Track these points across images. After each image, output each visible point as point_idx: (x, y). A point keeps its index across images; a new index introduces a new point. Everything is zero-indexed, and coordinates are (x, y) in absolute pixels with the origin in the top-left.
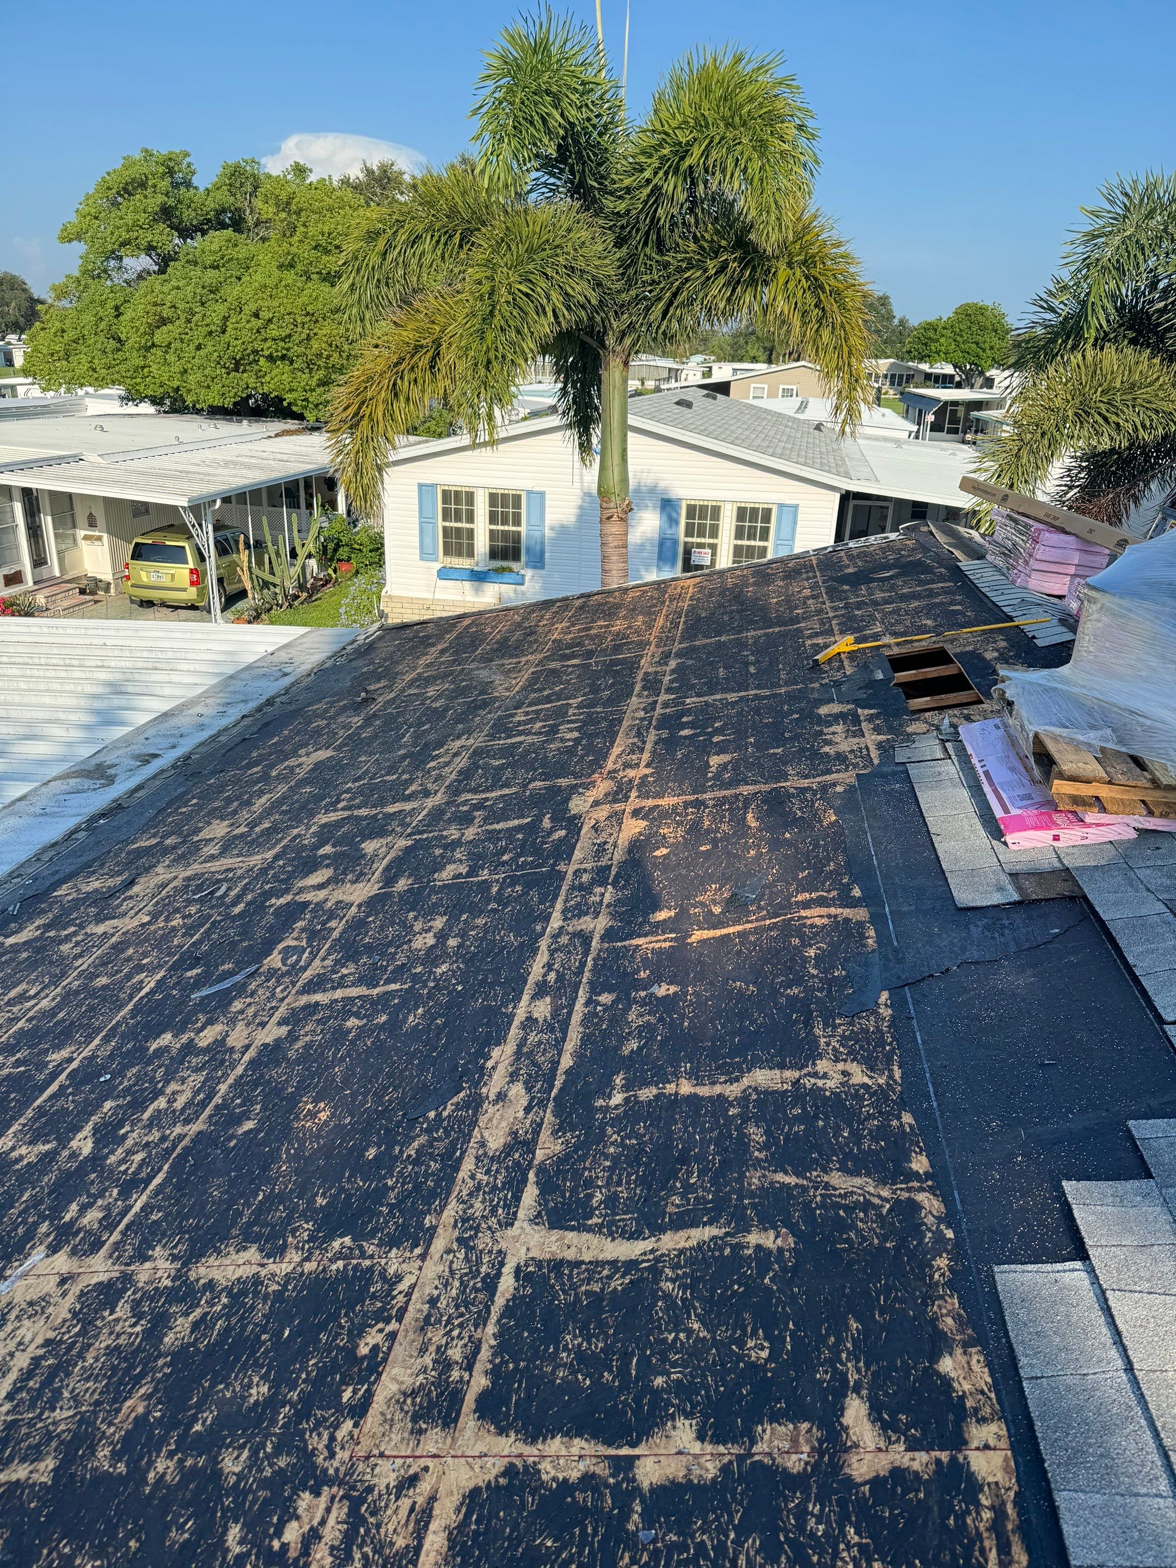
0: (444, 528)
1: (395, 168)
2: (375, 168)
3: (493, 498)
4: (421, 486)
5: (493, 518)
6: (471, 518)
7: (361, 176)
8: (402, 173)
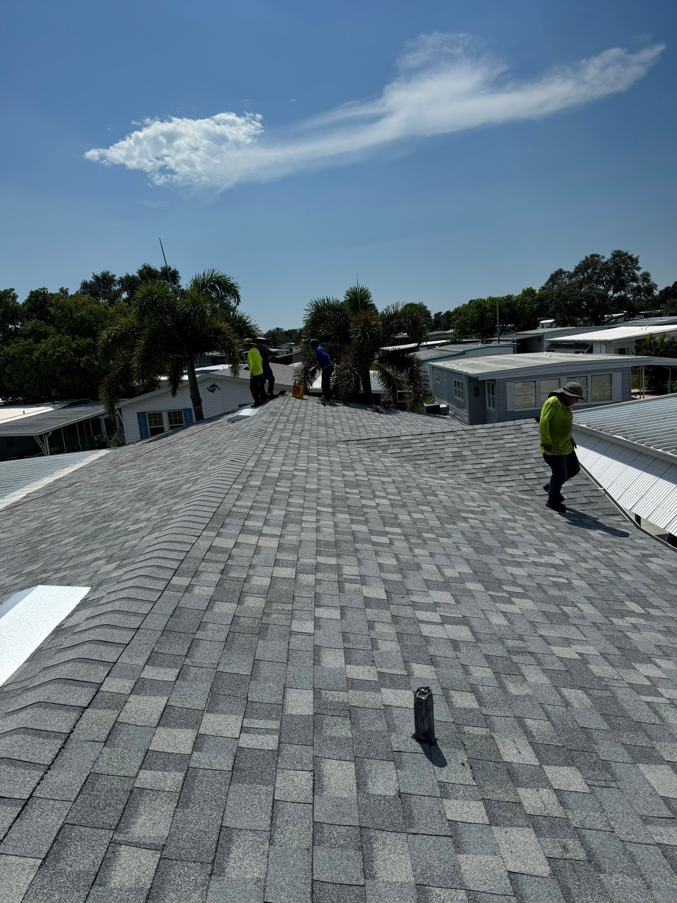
0: (150, 429)
1: (110, 274)
2: (99, 276)
3: (170, 414)
4: (138, 414)
5: (171, 422)
6: (161, 423)
7: (92, 280)
8: (114, 276)
